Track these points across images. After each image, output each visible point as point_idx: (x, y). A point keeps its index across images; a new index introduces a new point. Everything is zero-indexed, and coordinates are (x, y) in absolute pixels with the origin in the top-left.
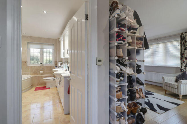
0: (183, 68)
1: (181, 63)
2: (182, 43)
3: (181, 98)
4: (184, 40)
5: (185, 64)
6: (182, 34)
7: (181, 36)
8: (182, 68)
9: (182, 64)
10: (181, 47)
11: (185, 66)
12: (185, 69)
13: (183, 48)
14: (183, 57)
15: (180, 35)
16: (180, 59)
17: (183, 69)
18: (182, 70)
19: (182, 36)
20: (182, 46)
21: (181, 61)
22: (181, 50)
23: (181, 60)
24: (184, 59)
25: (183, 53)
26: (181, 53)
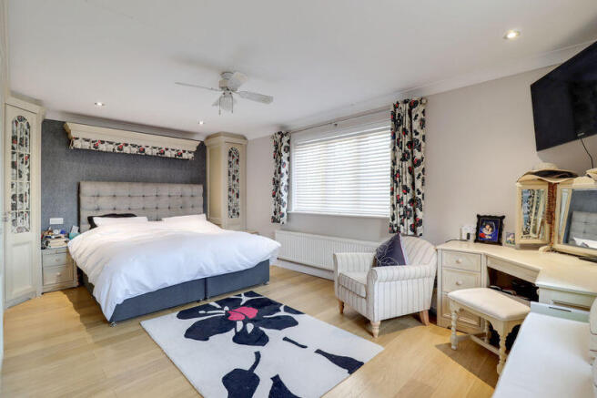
0: (398, 220)
1: (393, 205)
2: (397, 137)
3: (376, 331)
4: (401, 128)
5: (402, 209)
6: (396, 106)
7: (393, 114)
8: (395, 222)
9: (394, 209)
10: (394, 149)
11: (402, 213)
12: (402, 224)
13: (399, 155)
14: (396, 182)
15: (392, 109)
16: (389, 192)
17: (396, 225)
18: (395, 229)
19: (398, 111)
20: (397, 148)
21: (393, 199)
22: (394, 163)
23: (392, 193)
24: (401, 193)
25: (398, 171)
26: (393, 171)
